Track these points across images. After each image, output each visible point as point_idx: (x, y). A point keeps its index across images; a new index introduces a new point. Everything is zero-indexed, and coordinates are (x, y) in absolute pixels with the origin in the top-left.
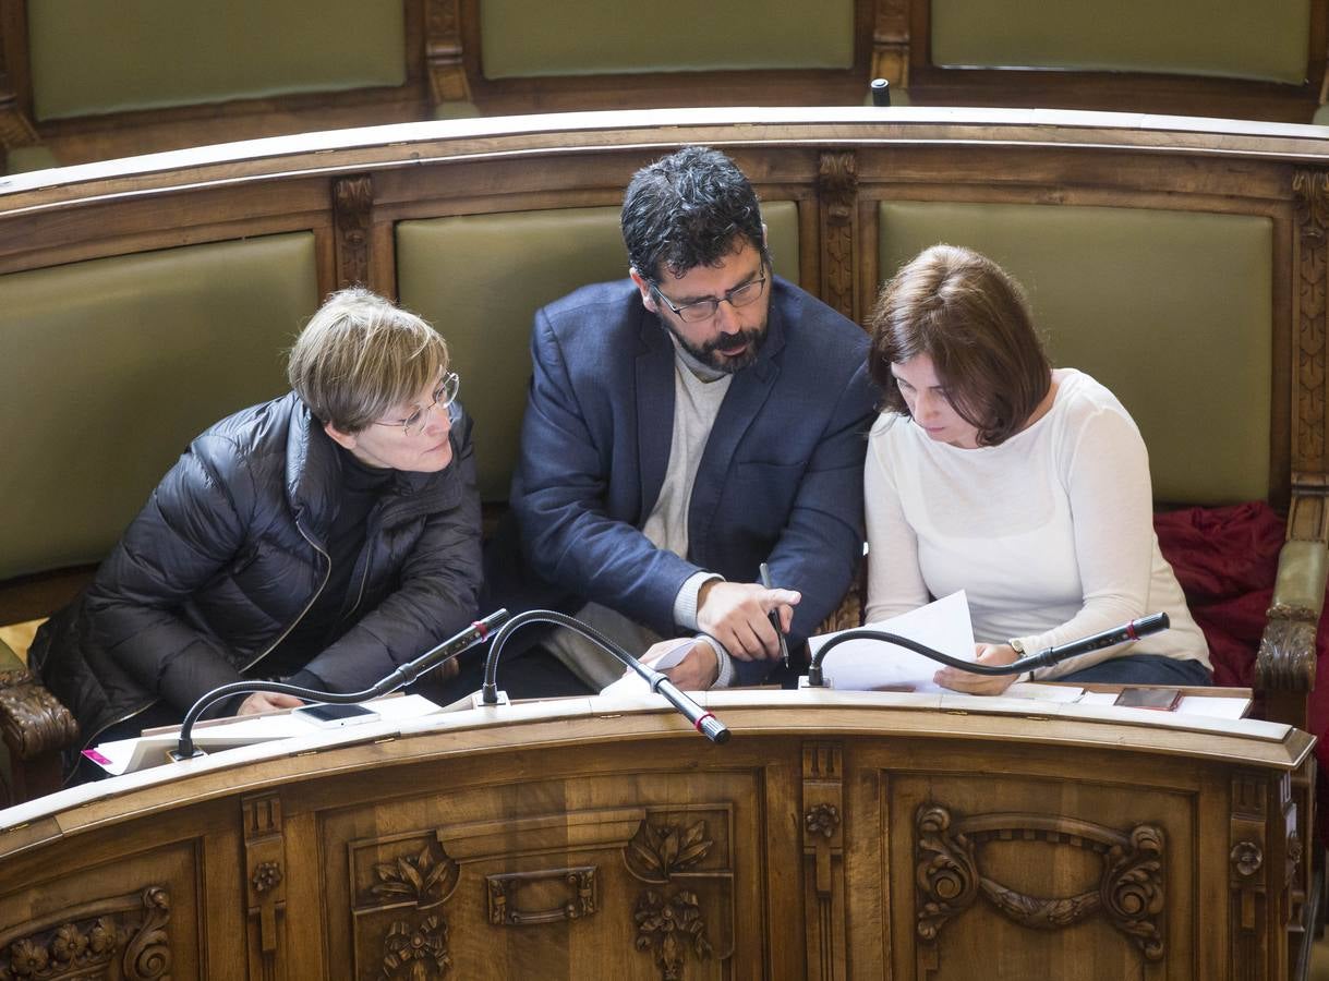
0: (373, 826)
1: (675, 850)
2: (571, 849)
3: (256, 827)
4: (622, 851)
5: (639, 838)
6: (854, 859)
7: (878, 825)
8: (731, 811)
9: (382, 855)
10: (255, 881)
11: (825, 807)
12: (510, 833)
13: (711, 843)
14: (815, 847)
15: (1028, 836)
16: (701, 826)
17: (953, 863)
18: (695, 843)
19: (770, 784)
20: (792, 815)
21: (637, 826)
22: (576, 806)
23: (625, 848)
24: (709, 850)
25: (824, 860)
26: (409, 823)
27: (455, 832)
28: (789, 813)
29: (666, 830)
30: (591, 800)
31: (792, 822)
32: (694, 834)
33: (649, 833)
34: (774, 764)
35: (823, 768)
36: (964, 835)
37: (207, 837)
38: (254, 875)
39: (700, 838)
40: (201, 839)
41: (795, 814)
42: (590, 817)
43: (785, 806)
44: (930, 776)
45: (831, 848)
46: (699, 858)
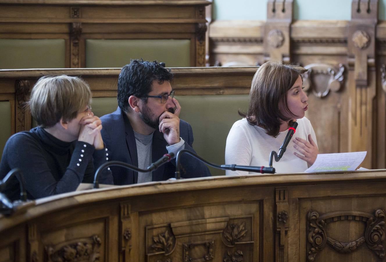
0: (152, 221)
1: (237, 233)
2: (207, 233)
3: (124, 214)
4: (221, 234)
5: (225, 229)
6: (290, 233)
7: (297, 219)
8: (253, 218)
9: (155, 232)
10: (125, 235)
11: (284, 212)
12: (191, 225)
13: (247, 230)
14: (280, 228)
15: (342, 218)
16: (243, 224)
17: (320, 231)
18: (242, 231)
19: (265, 206)
20: (271, 218)
21: (226, 223)
22: (207, 217)
23: (222, 233)
24: (246, 233)
25: (283, 233)
26: (162, 221)
27: (176, 224)
28: (270, 217)
29: (234, 226)
30: (211, 214)
31: (271, 221)
32: (241, 227)
33: (229, 227)
34: (266, 198)
35: (282, 198)
36: (324, 220)
37: (110, 217)
38: (124, 233)
39: (243, 228)
40: (108, 217)
41: (272, 217)
42: (213, 220)
43: (269, 214)
44: (311, 199)
45: (286, 228)
46: (243, 236)
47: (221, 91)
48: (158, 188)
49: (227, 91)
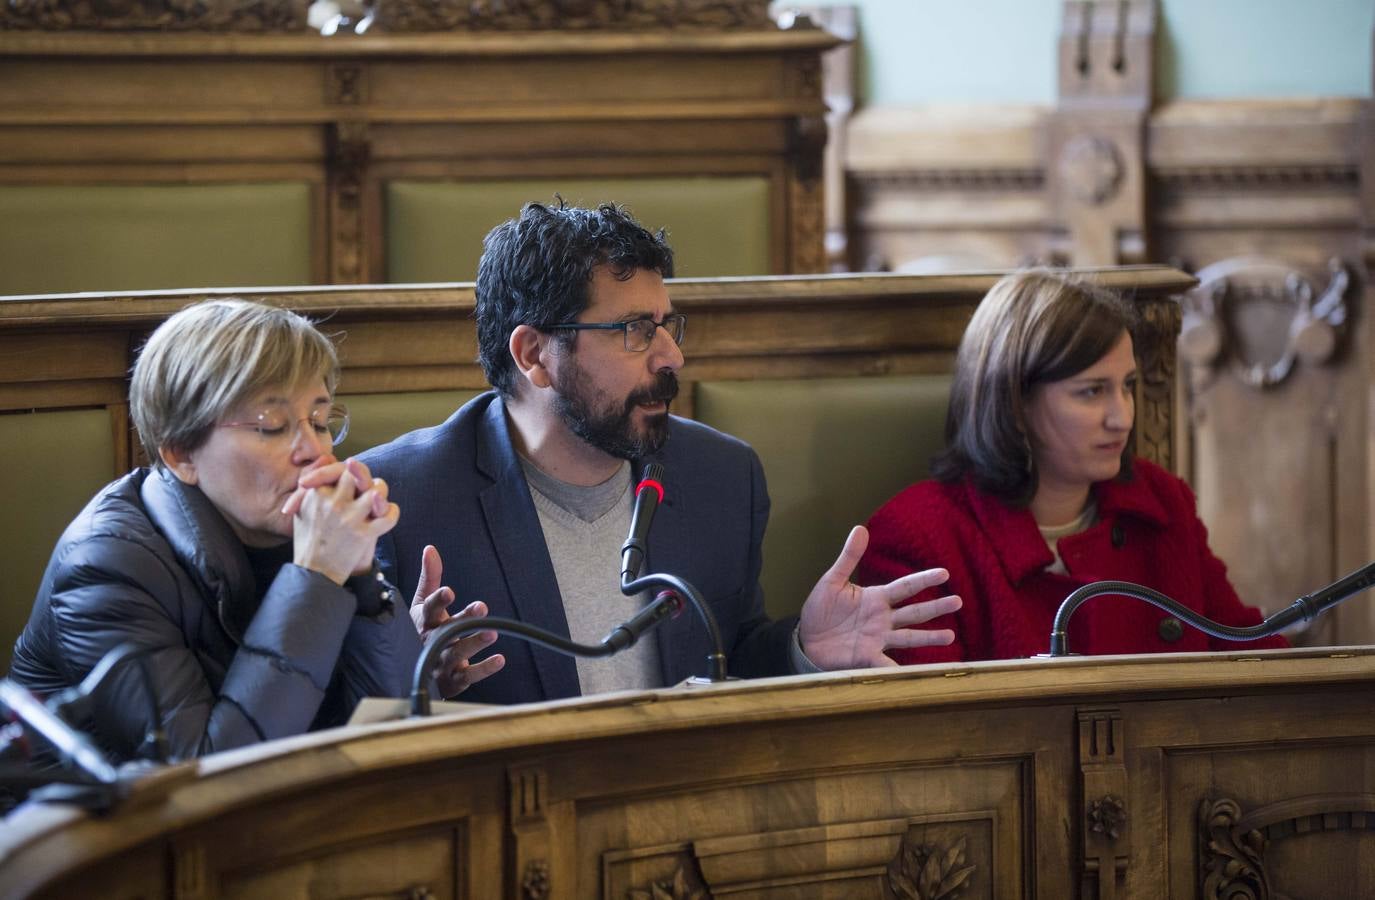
0: (625, 832)
1: (937, 877)
2: (828, 877)
3: (523, 809)
4: (880, 881)
5: (894, 865)
6: (1133, 878)
7: (1160, 826)
8: (995, 821)
9: (637, 875)
10: (527, 885)
11: (1109, 799)
12: (769, 848)
13: (974, 867)
14: (1097, 859)
15: (1330, 823)
16: (962, 844)
17: (1247, 871)
18: (957, 868)
19: (1040, 777)
20: (1064, 820)
21: (897, 840)
22: (828, 819)
23: (883, 875)
24: (970, 877)
25: (1108, 877)
26: (660, 833)
27: (713, 845)
28: (1060, 818)
29: (925, 851)
30: (843, 809)
31: (1064, 828)
32: (954, 856)
33: (908, 855)
34: (1044, 749)
35: (1102, 746)
36: (1260, 830)
37: (473, 819)
38: (525, 878)
39: (962, 860)
40: (464, 821)
41: (1068, 820)
42: (848, 829)
43: (1055, 809)
44: (1211, 752)
45: (1117, 858)
46: (959, 889)
47: (881, 363)
48: (643, 713)
49: (898, 363)
